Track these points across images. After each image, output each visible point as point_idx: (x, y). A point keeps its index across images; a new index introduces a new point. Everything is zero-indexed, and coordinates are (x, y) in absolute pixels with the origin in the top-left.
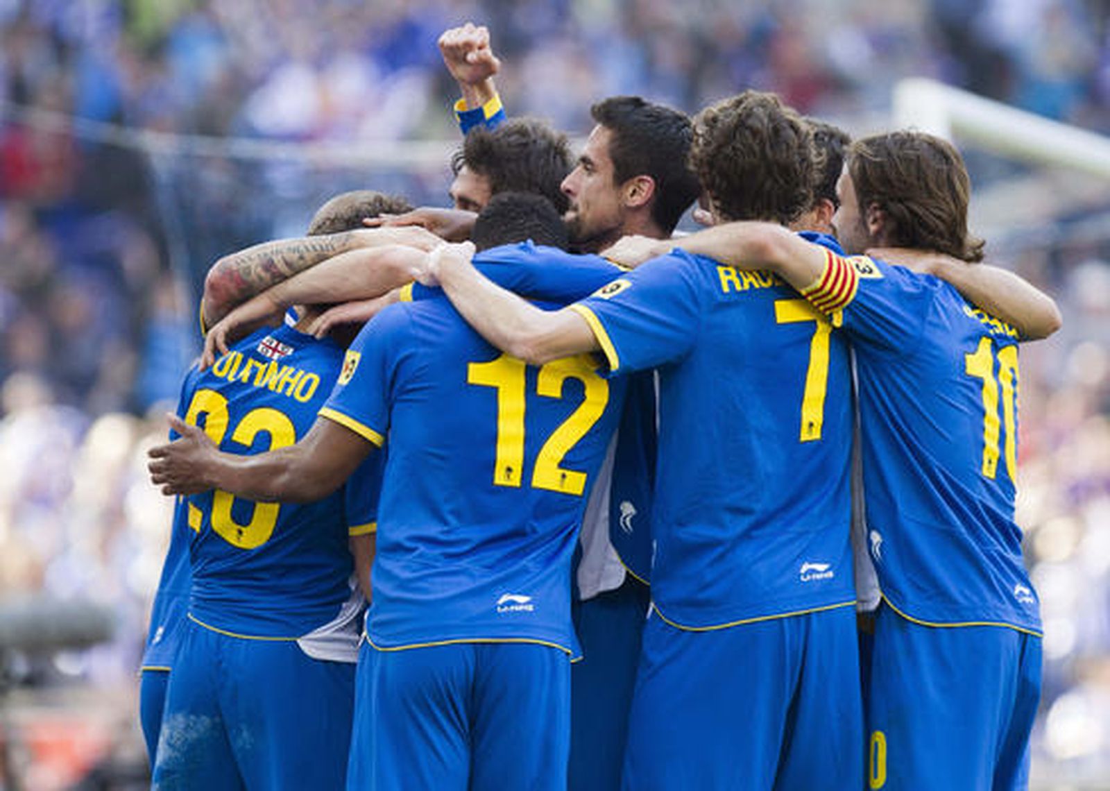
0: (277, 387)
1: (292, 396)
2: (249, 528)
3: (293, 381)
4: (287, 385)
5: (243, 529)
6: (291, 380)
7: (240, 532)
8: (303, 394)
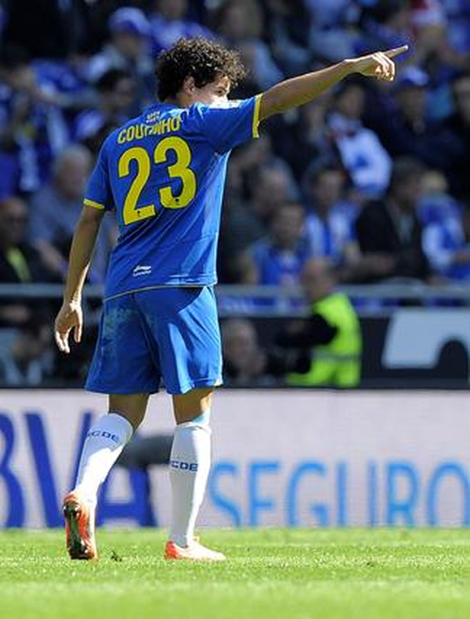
0: (161, 131)
1: (171, 130)
2: (181, 196)
3: (168, 124)
4: (166, 128)
5: (178, 198)
6: (166, 125)
7: (177, 200)
8: (175, 126)
